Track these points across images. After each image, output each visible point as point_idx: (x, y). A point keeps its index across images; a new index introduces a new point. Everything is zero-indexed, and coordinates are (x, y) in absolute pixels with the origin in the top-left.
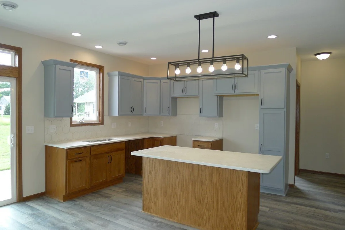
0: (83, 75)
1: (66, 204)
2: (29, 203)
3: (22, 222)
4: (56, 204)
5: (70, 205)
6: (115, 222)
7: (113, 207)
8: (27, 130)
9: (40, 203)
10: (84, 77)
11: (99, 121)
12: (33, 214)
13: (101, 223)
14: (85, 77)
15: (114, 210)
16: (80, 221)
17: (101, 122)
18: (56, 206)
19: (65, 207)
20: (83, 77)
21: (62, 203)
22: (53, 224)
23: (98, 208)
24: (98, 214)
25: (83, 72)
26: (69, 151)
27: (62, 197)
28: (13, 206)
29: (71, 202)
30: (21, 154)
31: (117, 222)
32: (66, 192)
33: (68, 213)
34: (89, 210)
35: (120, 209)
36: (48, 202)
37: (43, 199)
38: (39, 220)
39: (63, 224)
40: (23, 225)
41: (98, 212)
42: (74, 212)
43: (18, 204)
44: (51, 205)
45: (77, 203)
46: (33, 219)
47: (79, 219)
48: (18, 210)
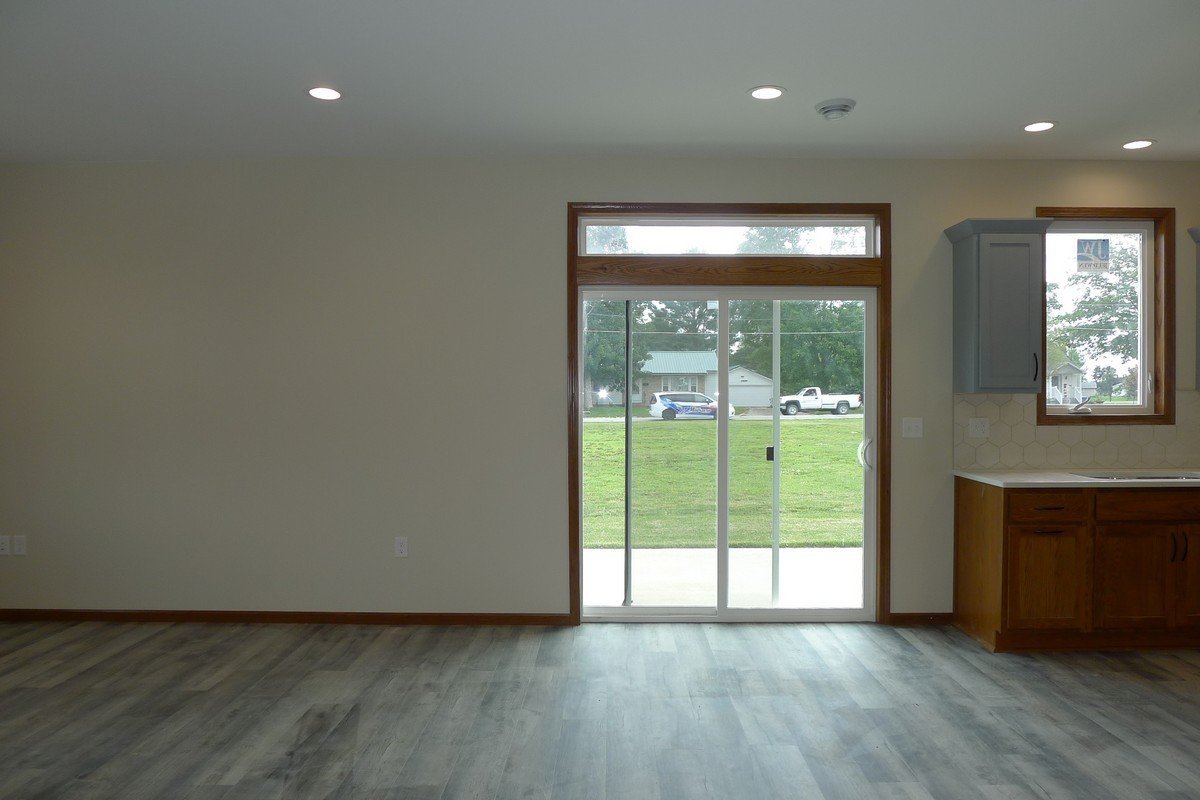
0: (1089, 251)
1: (1001, 659)
2: (902, 632)
3: (870, 665)
4: (974, 651)
5: (1011, 665)
6: (1136, 747)
7: (1153, 709)
8: (906, 427)
9: (931, 639)
10: (1093, 257)
11: (1156, 409)
12: (902, 658)
13: (1082, 734)
14: (1097, 256)
15: (1153, 717)
16: (1020, 709)
17: (1163, 413)
18: (970, 657)
19: (996, 667)
20: (1090, 259)
21: (990, 653)
22: (941, 694)
23: (1099, 695)
24: (1089, 713)
25: (1090, 241)
26: (1014, 496)
27: (993, 636)
28: (865, 628)
29: (1017, 659)
30: (889, 492)
31: (1145, 750)
32: (1004, 624)
33: (994, 682)
34: (1064, 693)
35: (1177, 721)
36: (953, 643)
37: (944, 632)
38: (910, 674)
39: (968, 700)
40: (869, 674)
41: (1091, 704)
42: (1015, 684)
43: (875, 628)
44: (958, 651)
45: (1036, 665)
46: (897, 668)
47: (1019, 705)
48: (872, 640)
